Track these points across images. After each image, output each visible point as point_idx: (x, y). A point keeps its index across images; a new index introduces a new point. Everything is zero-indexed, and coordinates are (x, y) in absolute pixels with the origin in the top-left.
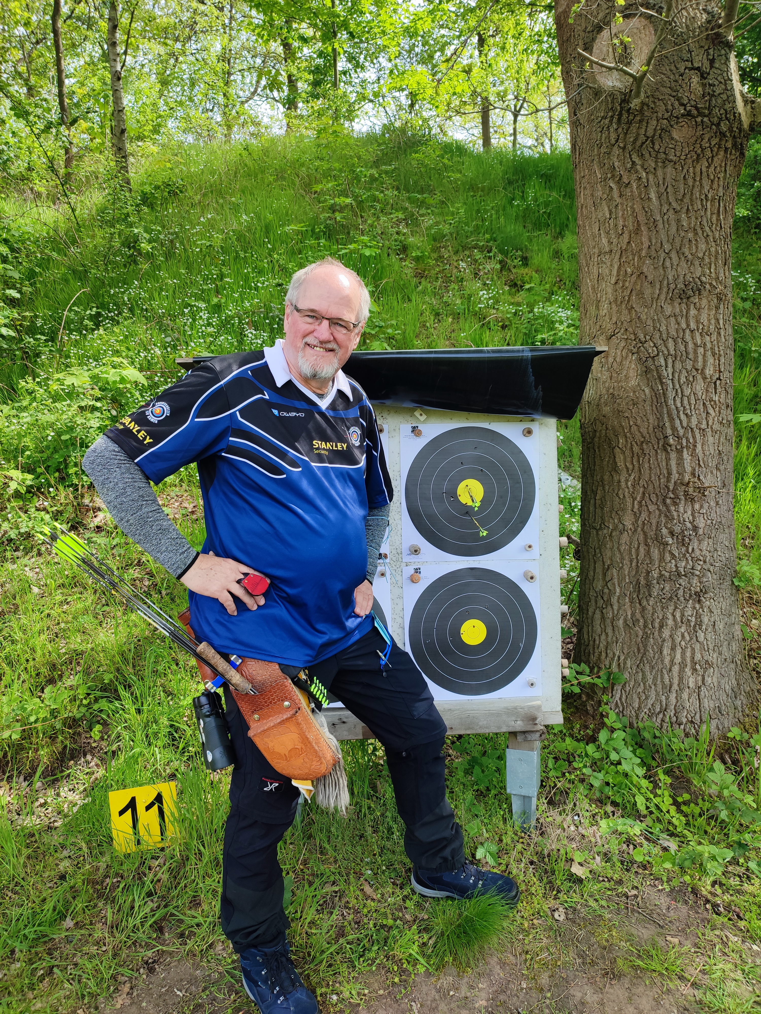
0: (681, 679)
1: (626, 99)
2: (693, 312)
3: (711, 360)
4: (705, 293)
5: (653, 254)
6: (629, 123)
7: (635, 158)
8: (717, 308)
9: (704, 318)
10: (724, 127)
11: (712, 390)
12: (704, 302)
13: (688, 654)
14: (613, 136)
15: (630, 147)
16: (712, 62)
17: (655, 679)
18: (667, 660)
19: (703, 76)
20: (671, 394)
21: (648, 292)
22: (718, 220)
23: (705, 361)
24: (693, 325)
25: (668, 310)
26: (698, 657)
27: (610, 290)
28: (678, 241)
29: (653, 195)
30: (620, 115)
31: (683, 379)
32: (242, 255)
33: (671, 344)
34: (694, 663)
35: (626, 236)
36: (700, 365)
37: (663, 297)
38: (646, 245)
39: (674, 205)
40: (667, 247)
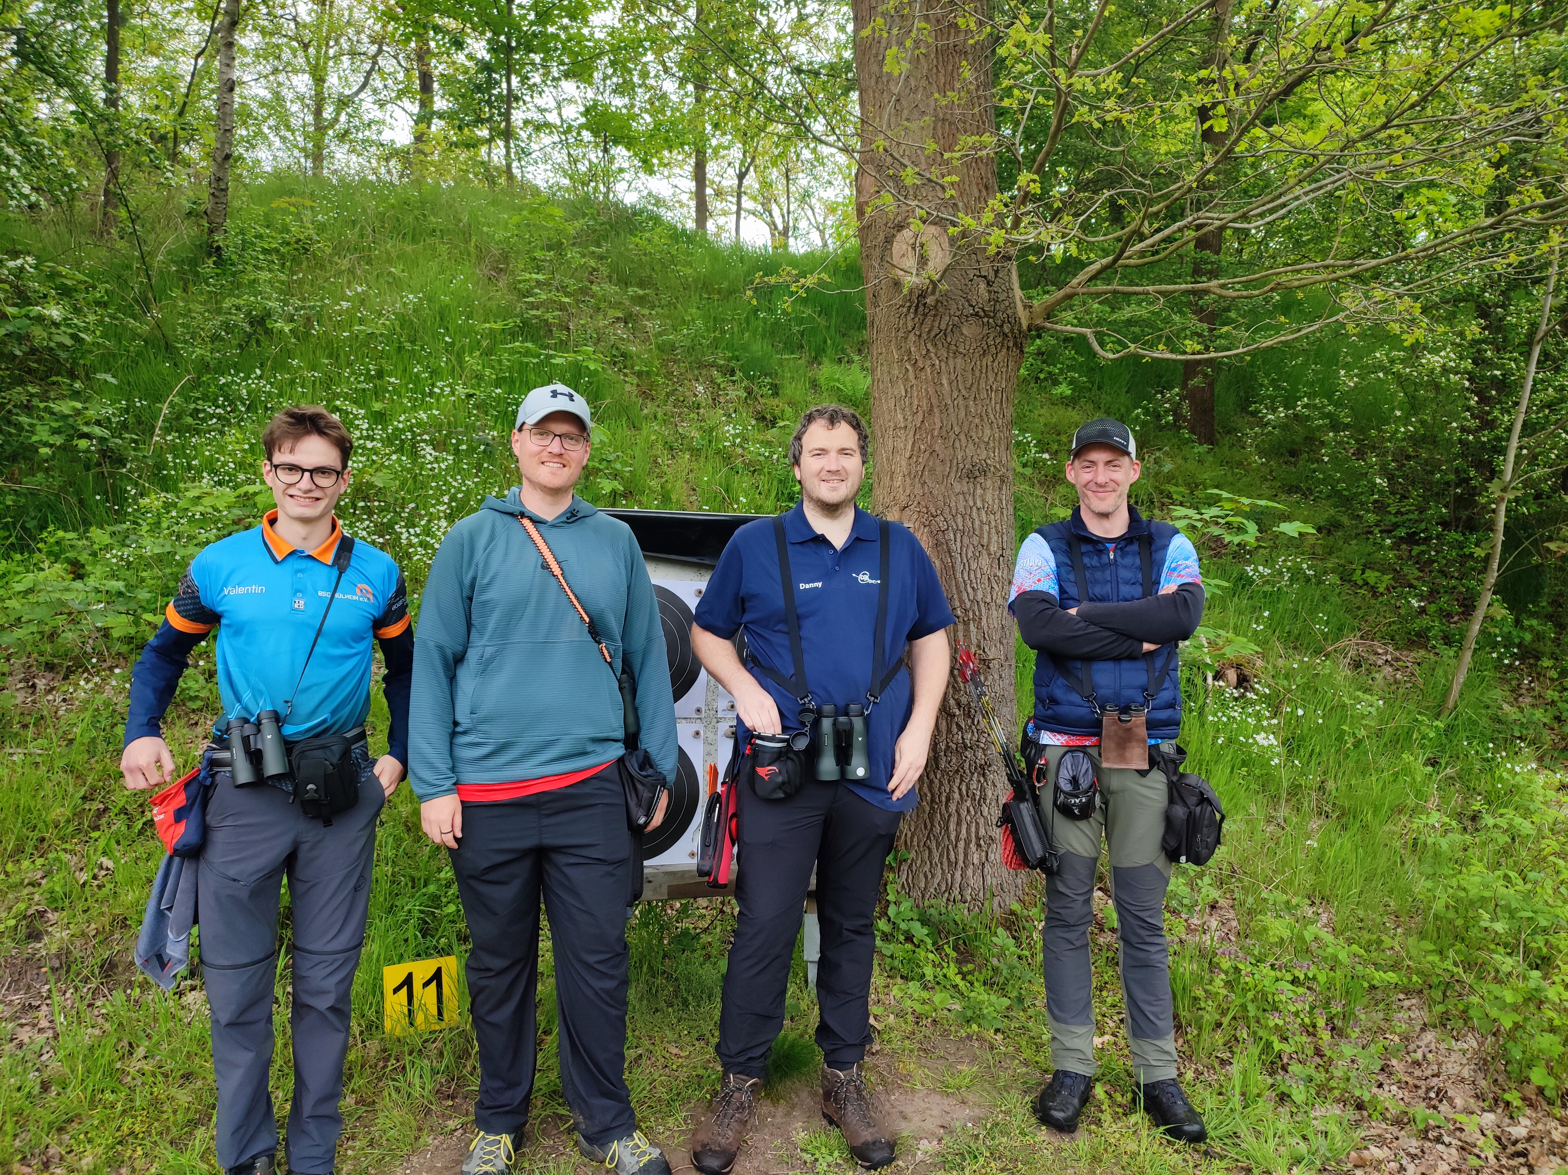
0: (966, 855)
1: (923, 295)
2: (979, 491)
3: (995, 538)
4: (989, 475)
5: (944, 433)
6: (925, 315)
7: (929, 346)
8: (1000, 489)
9: (989, 497)
10: (1006, 328)
11: (995, 565)
12: (989, 483)
14: (910, 325)
15: (924, 336)
16: (996, 272)
19: (989, 284)
20: (959, 567)
22: (1002, 409)
23: (989, 538)
25: (958, 488)
27: (904, 463)
28: (966, 424)
29: (945, 382)
30: (917, 307)
31: (970, 554)
33: (959, 520)
35: (920, 414)
36: (985, 541)
38: (938, 426)
39: (964, 392)
40: (957, 429)
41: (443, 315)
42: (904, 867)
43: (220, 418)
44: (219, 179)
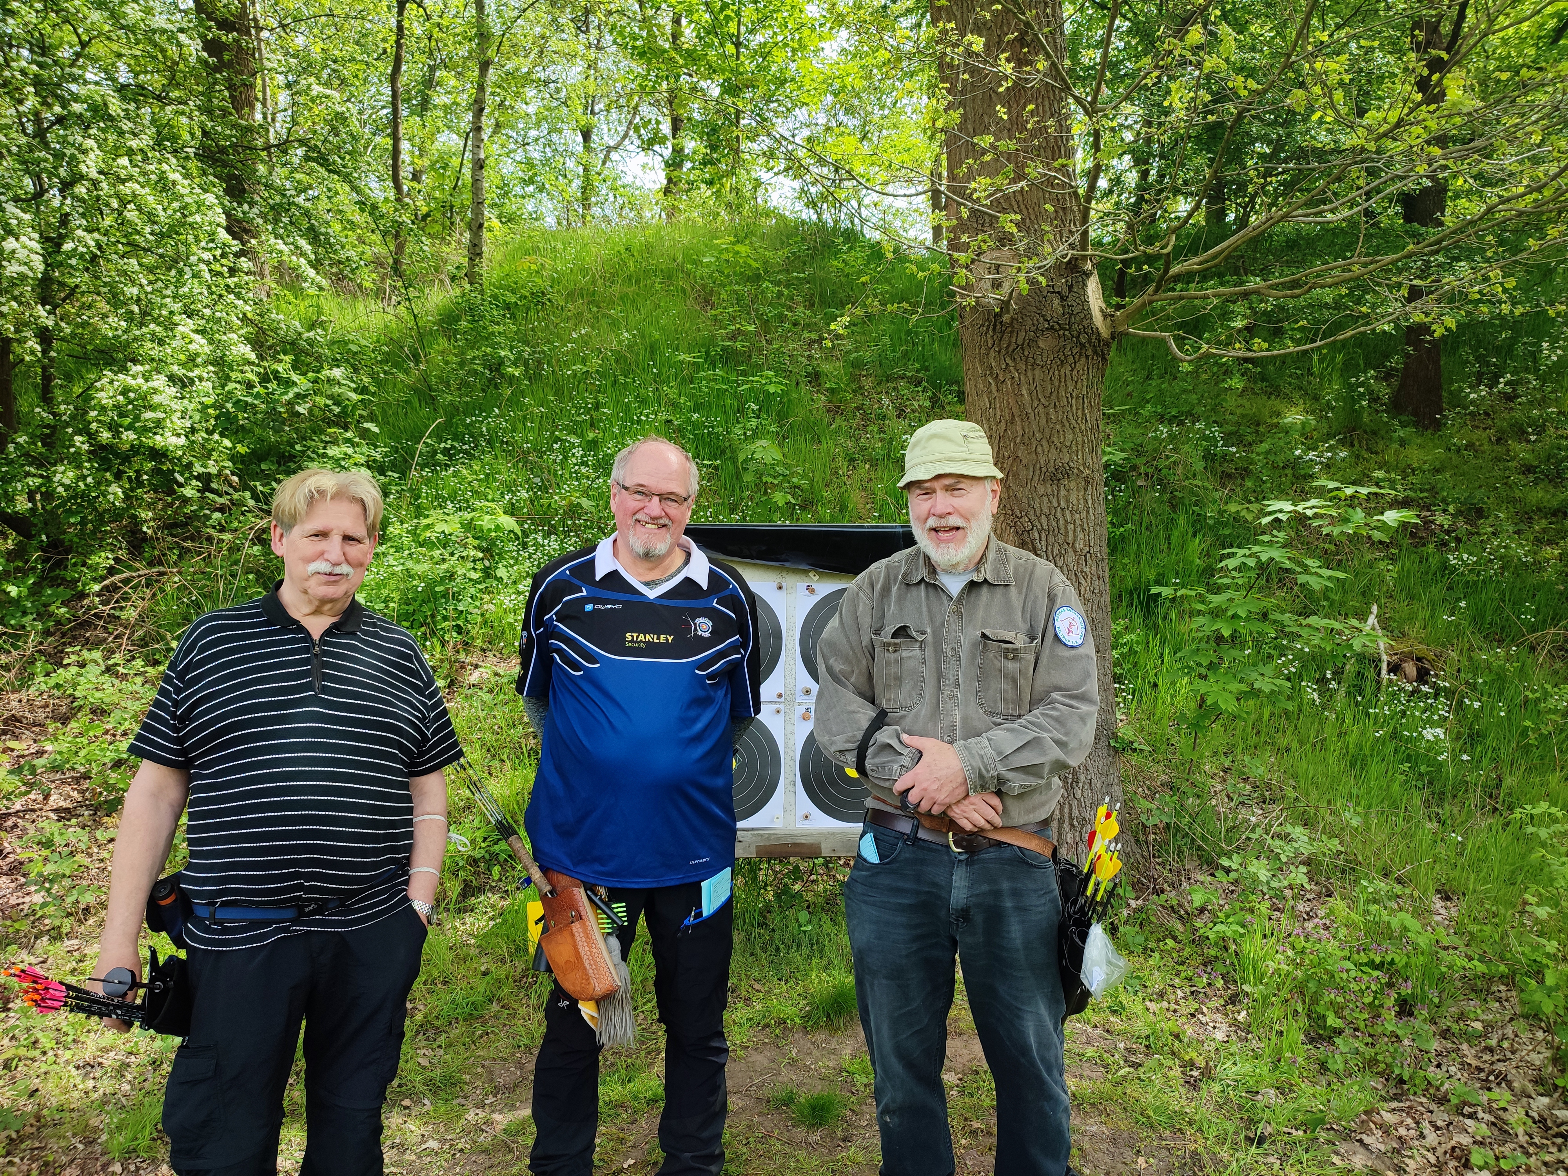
0: (1060, 834)
1: (999, 313)
2: (1063, 493)
3: (1080, 536)
4: (1073, 477)
5: (1027, 441)
6: (1003, 332)
7: (1008, 360)
8: (1086, 490)
9: (1073, 498)
10: (1083, 339)
11: (1082, 562)
12: (1073, 484)
13: (1066, 810)
14: (990, 342)
15: (1003, 352)
16: (1070, 288)
19: (1063, 298)
21: (1023, 473)
22: (1084, 414)
24: (1063, 505)
25: (1041, 490)
26: (1076, 813)
28: (1047, 431)
29: (1024, 392)
30: (995, 326)
31: (1056, 552)
32: (621, 379)
33: (1044, 520)
34: (1071, 819)
35: (1003, 424)
36: (1070, 539)
37: (1036, 478)
38: (1020, 433)
39: (1043, 401)
40: (1038, 436)
44: (475, 245)
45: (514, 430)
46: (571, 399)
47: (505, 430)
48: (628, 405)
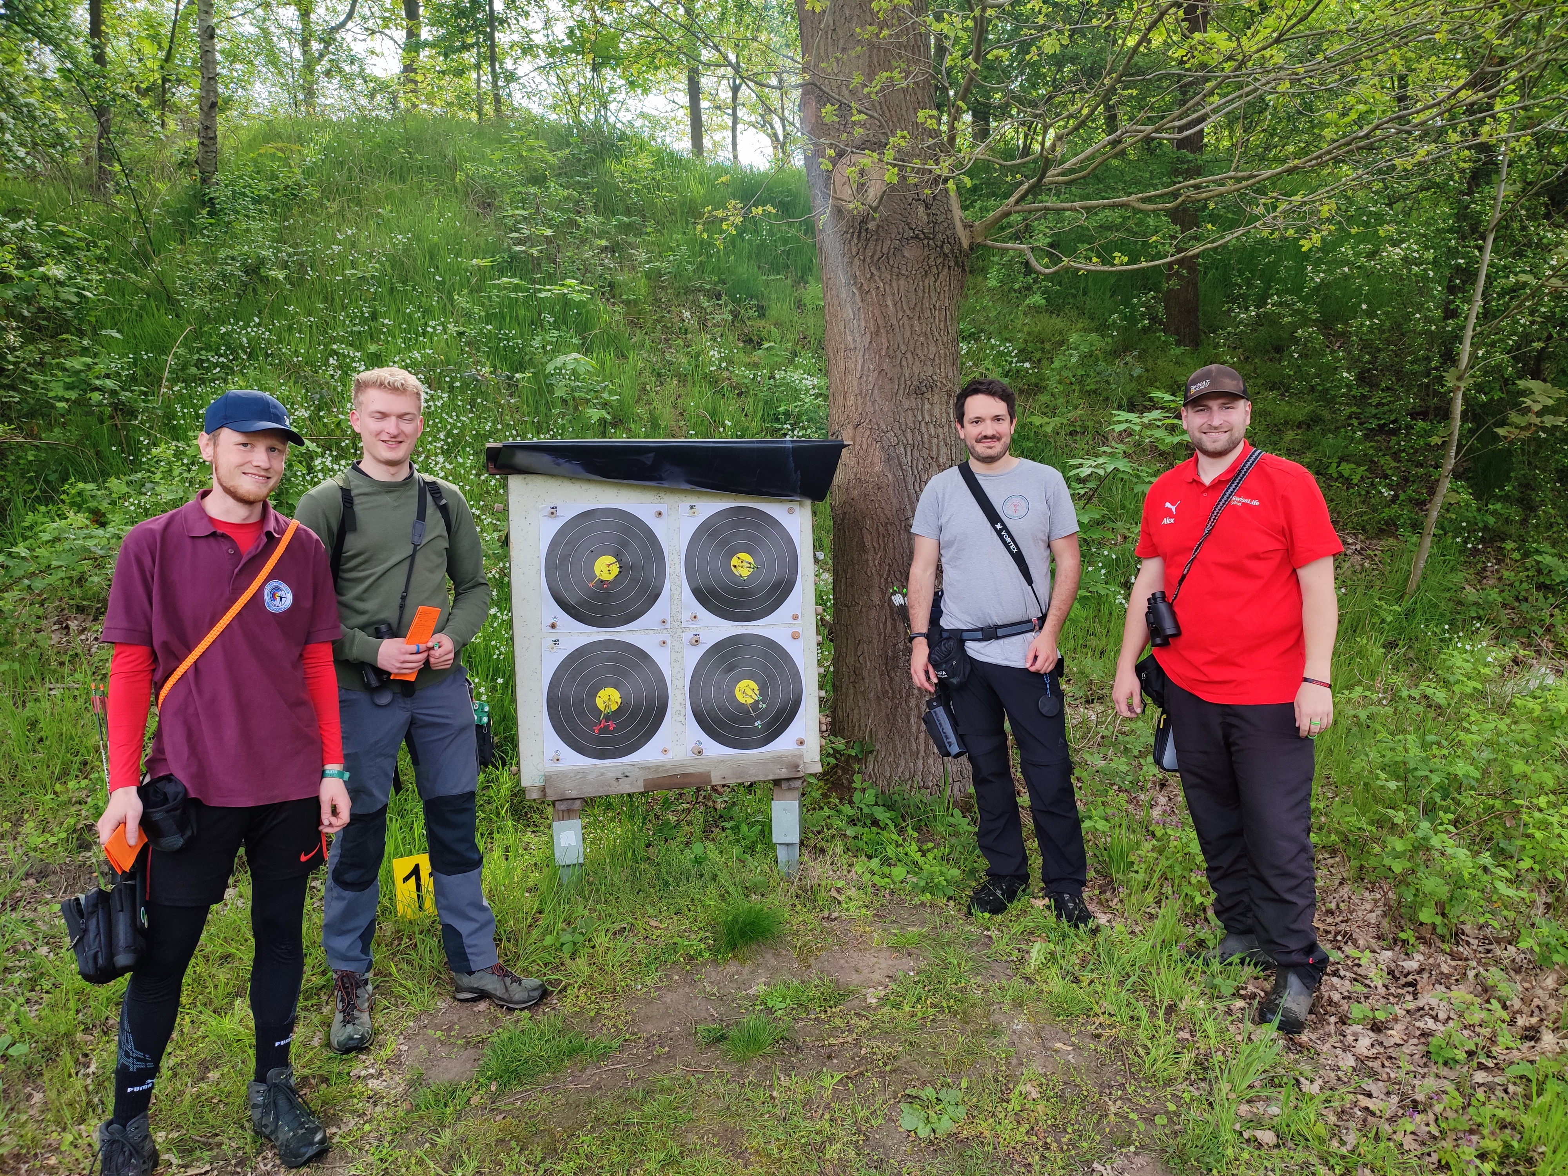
1: (864, 221)
2: (927, 406)
3: (943, 450)
4: (936, 390)
5: (891, 352)
6: (868, 240)
7: (873, 269)
9: (936, 411)
10: (946, 249)
12: (936, 398)
14: (854, 250)
15: (868, 260)
16: (934, 196)
17: (904, 747)
18: (914, 729)
19: (927, 207)
20: (910, 480)
21: (888, 387)
22: (946, 326)
23: (938, 450)
24: (927, 419)
25: (906, 404)
27: (855, 383)
28: (912, 343)
29: (889, 303)
30: (860, 232)
31: (920, 467)
33: (909, 434)
35: (868, 335)
36: (935, 454)
37: (901, 392)
38: (886, 345)
39: (908, 312)
40: (903, 348)
41: (432, 254)
42: (871, 758)
43: (223, 366)
44: (207, 128)
45: (280, 341)
46: (344, 308)
47: (268, 341)
48: (410, 316)
